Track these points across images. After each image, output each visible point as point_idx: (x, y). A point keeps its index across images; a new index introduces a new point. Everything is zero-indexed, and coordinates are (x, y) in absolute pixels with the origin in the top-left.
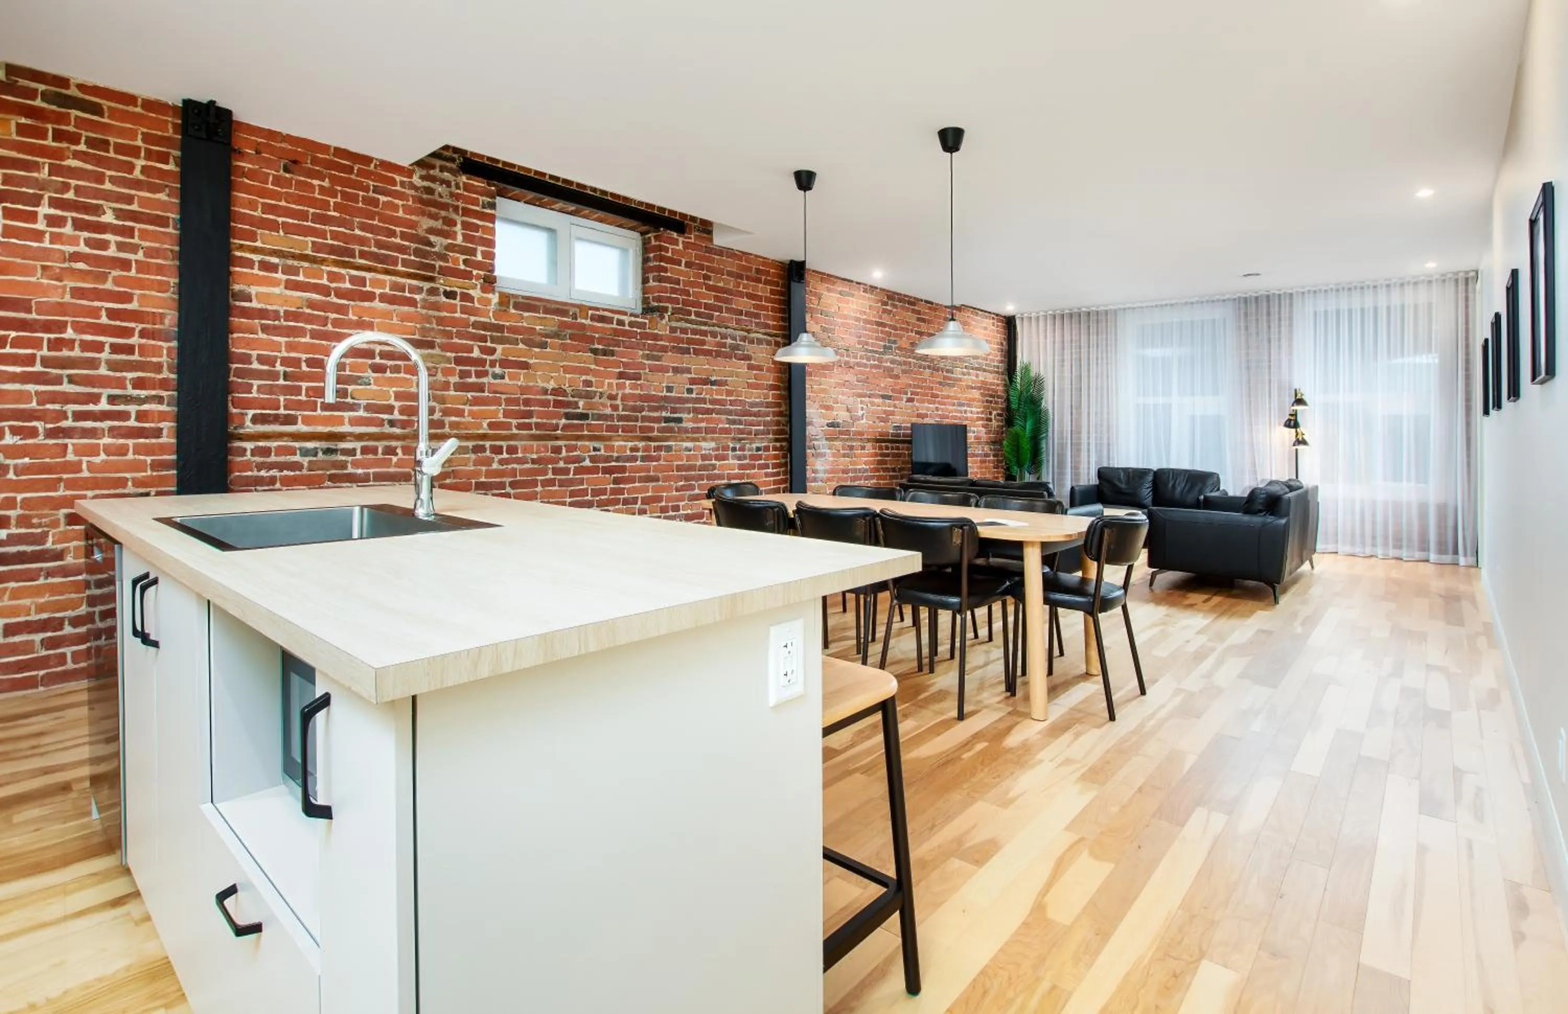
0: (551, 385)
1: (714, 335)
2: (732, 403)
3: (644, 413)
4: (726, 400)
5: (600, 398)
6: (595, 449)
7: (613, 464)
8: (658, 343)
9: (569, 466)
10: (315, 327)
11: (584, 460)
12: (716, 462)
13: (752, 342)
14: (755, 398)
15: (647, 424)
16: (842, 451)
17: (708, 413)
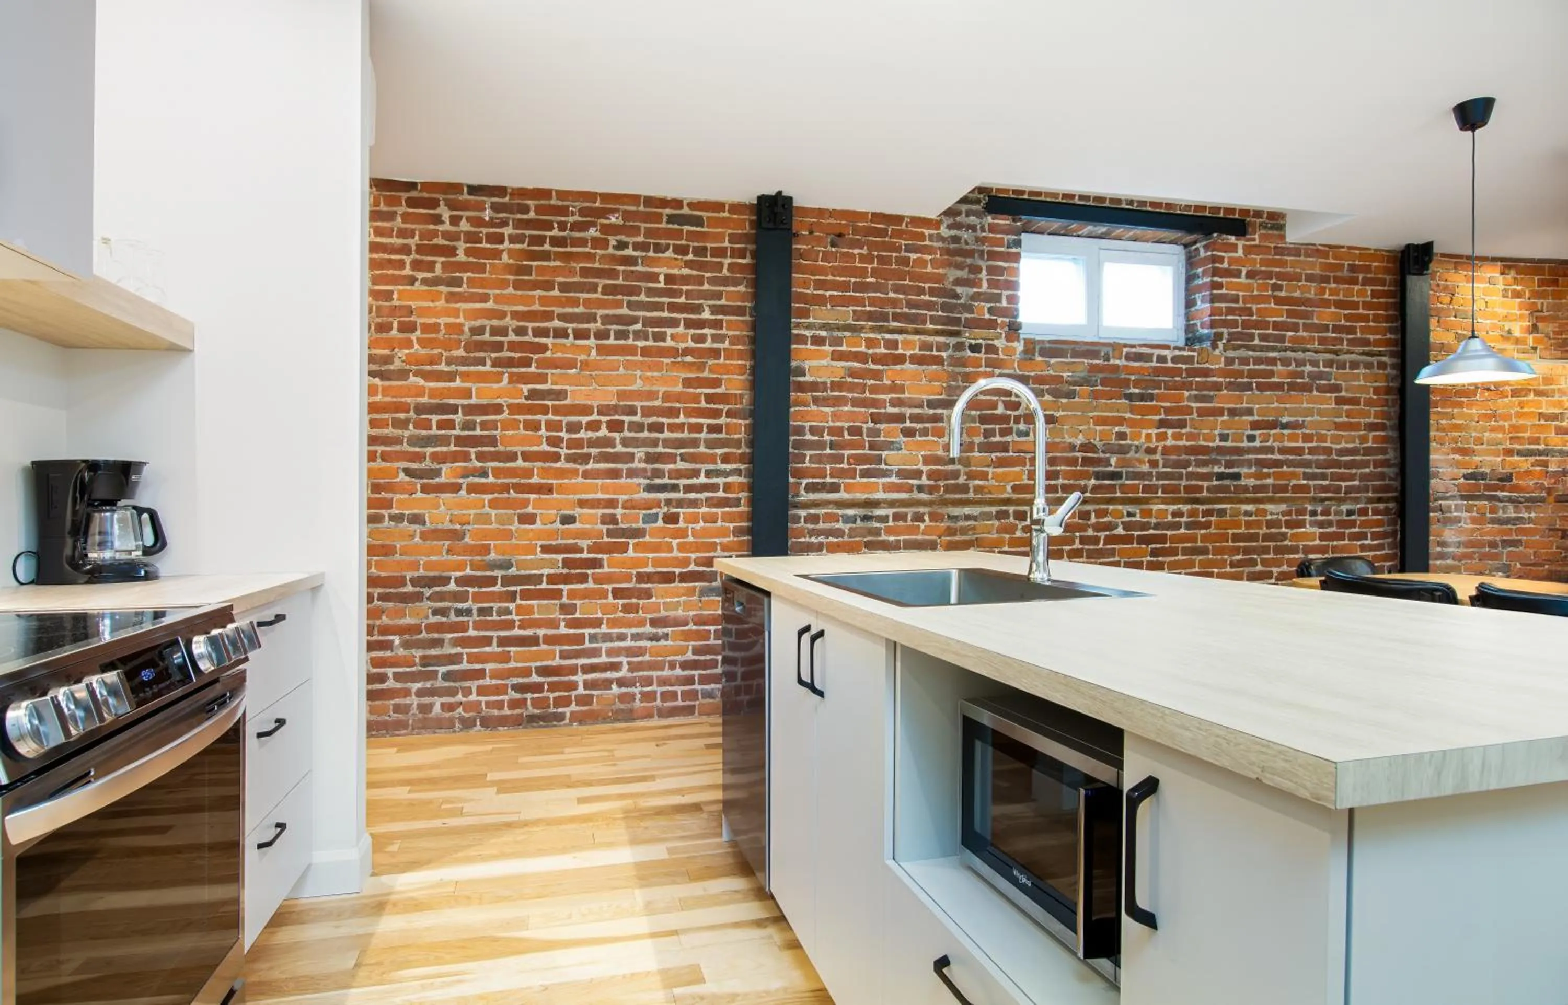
0: (1079, 440)
1: (1286, 362)
2: (1312, 451)
3: (1190, 469)
4: (1304, 448)
5: (1136, 452)
6: (1129, 514)
7: (1151, 532)
8: (1209, 379)
9: (1099, 534)
10: (856, 395)
11: (1116, 527)
12: (1287, 530)
13: (1342, 366)
14: (1346, 443)
15: (1194, 482)
16: (1488, 515)
17: (1277, 467)
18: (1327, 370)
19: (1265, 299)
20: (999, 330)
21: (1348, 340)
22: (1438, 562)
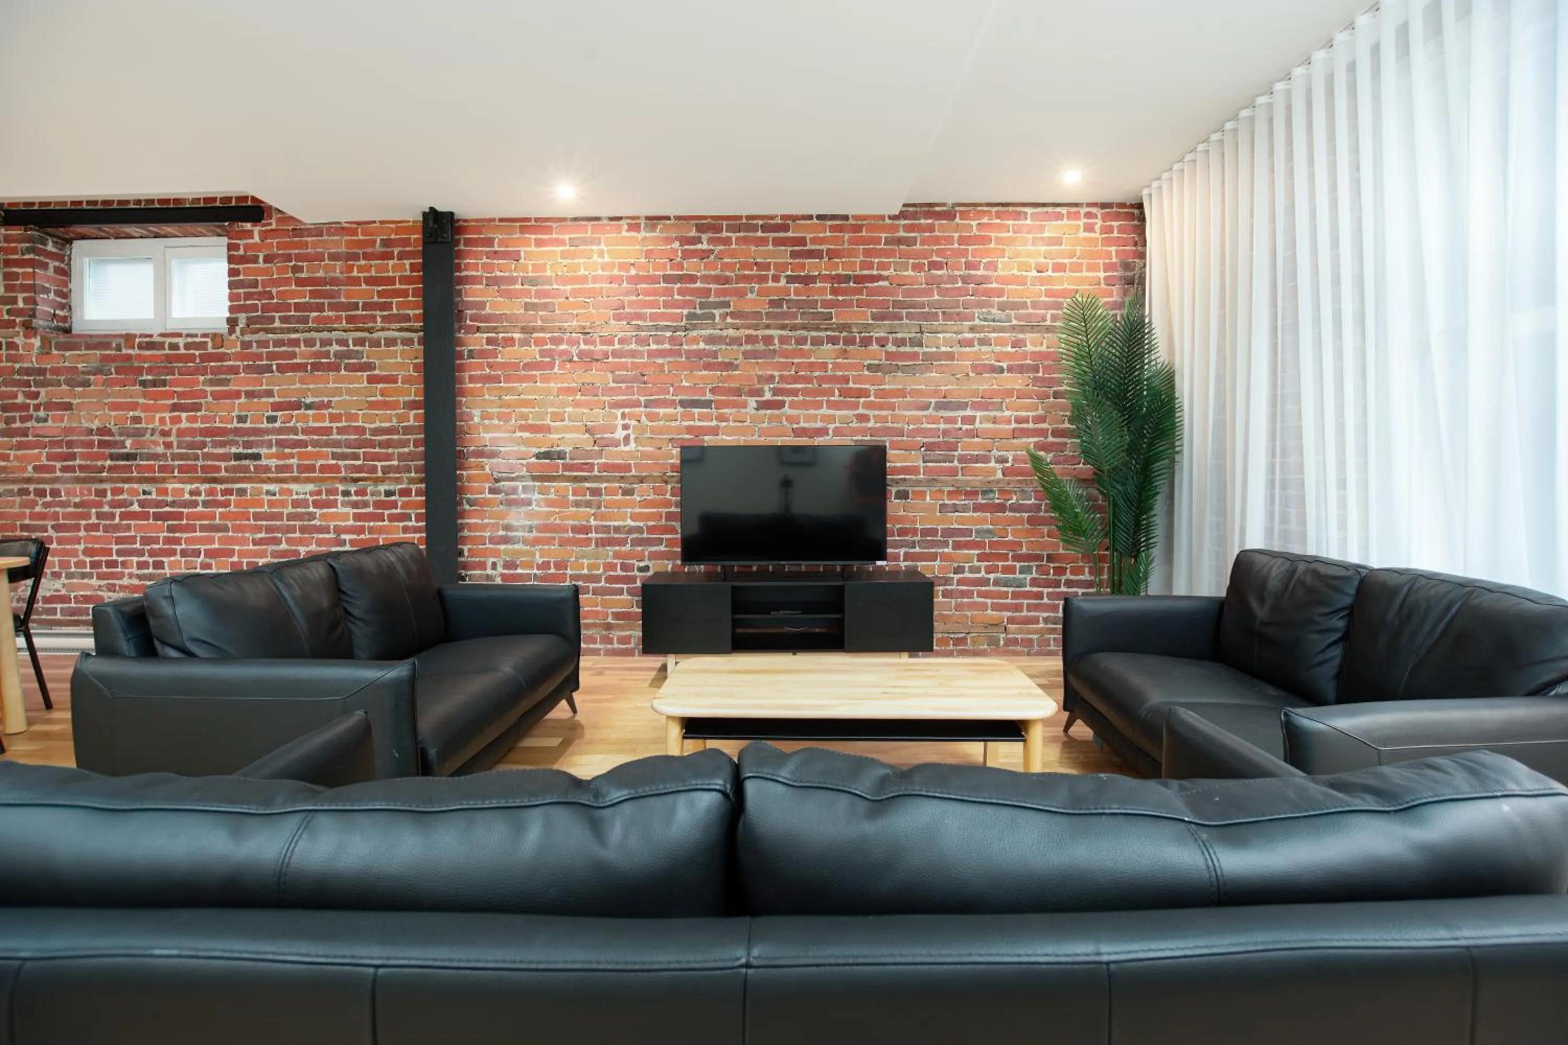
0: (95, 425)
1: (310, 343)
2: (340, 431)
3: (206, 450)
4: (333, 427)
5: (152, 435)
6: (145, 493)
7: (167, 509)
8: (225, 363)
9: (114, 511)
11: (132, 504)
12: (315, 510)
13: (376, 344)
14: (381, 422)
15: (210, 463)
16: (571, 498)
17: (300, 447)
18: (359, 348)
19: (287, 282)
20: (17, 329)
21: (381, 316)
22: (502, 547)
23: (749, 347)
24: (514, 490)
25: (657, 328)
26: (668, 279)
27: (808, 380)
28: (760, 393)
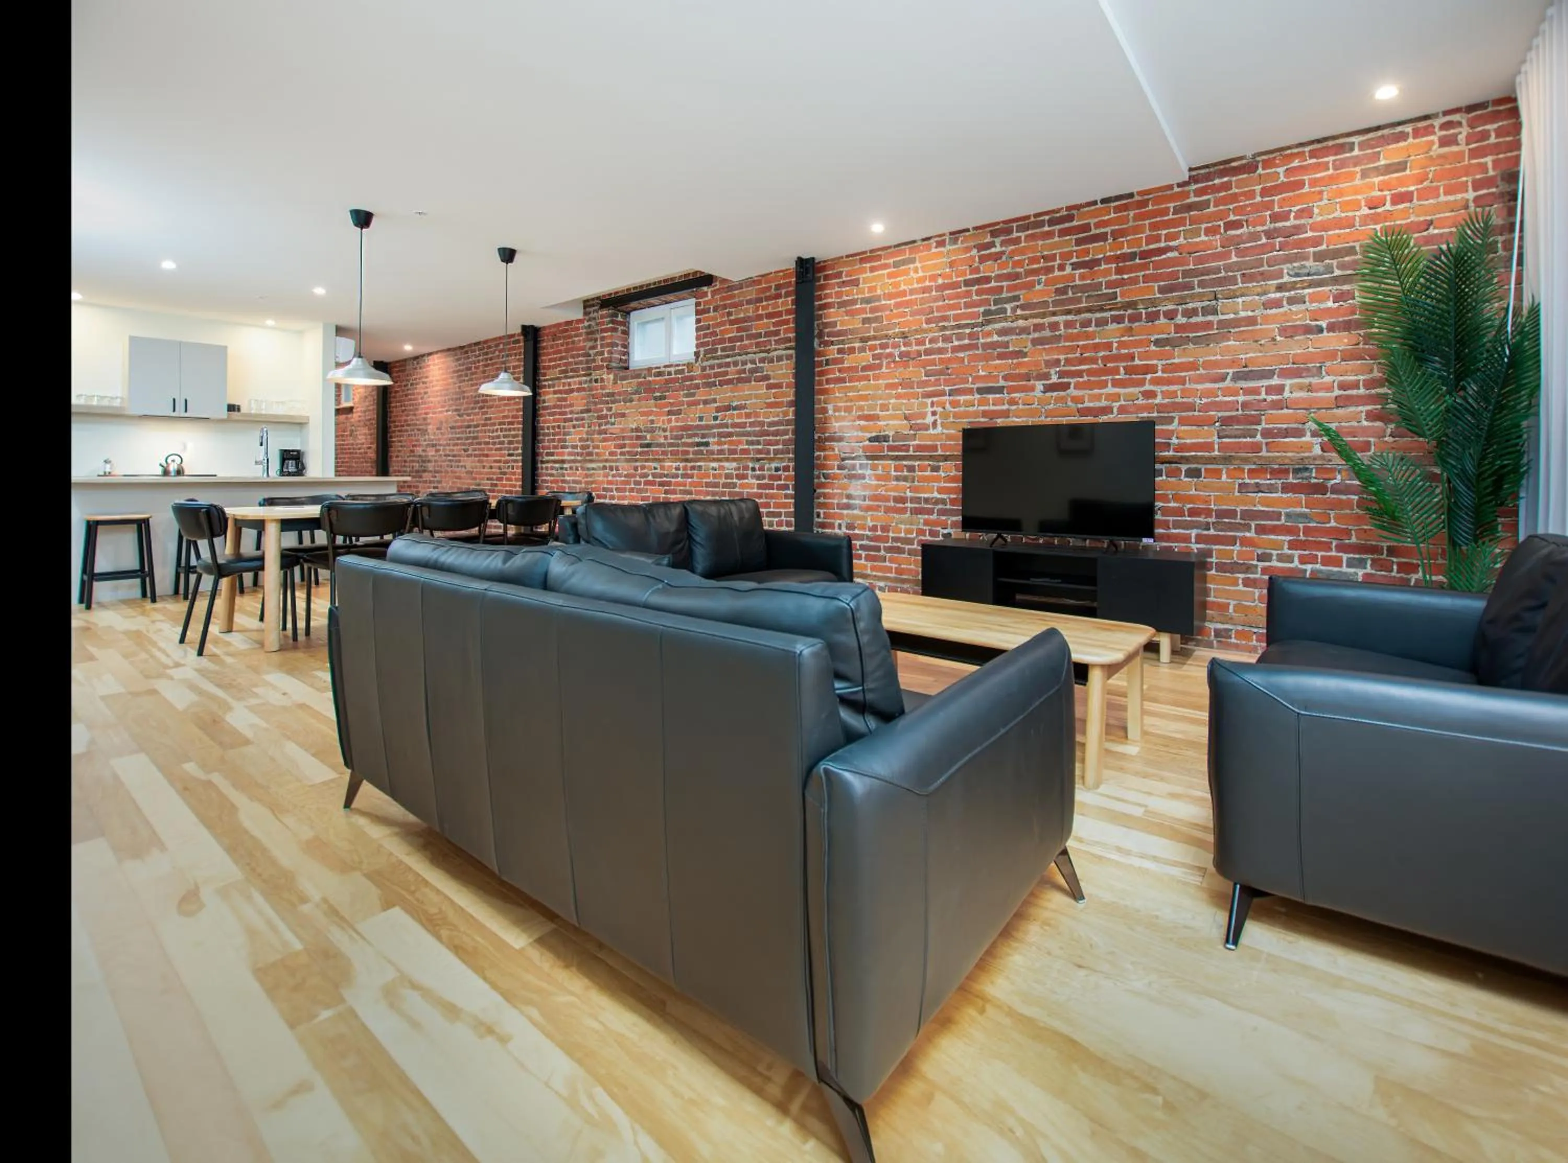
0: (634, 426)
1: (736, 364)
2: (752, 424)
3: (684, 440)
5: (659, 431)
6: (655, 468)
7: (665, 479)
8: (693, 382)
11: (649, 476)
12: (737, 481)
13: (771, 361)
14: (773, 417)
16: (893, 473)
17: (729, 437)
18: (762, 365)
19: (722, 324)
20: (604, 370)
21: (774, 340)
22: (845, 512)
23: (1036, 335)
24: (853, 467)
25: (959, 327)
26: (967, 283)
27: (1094, 360)
28: (1047, 376)
